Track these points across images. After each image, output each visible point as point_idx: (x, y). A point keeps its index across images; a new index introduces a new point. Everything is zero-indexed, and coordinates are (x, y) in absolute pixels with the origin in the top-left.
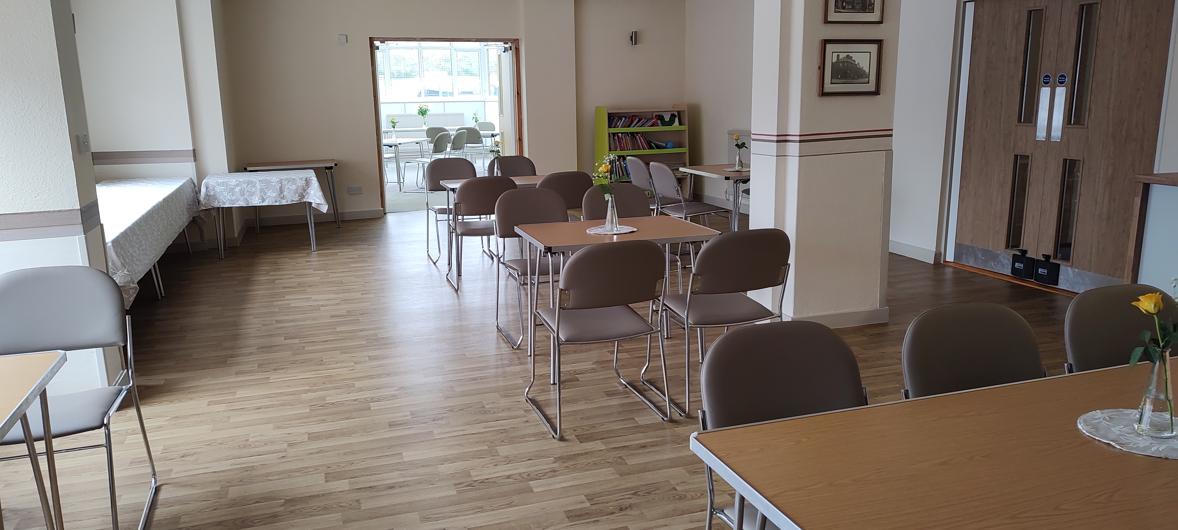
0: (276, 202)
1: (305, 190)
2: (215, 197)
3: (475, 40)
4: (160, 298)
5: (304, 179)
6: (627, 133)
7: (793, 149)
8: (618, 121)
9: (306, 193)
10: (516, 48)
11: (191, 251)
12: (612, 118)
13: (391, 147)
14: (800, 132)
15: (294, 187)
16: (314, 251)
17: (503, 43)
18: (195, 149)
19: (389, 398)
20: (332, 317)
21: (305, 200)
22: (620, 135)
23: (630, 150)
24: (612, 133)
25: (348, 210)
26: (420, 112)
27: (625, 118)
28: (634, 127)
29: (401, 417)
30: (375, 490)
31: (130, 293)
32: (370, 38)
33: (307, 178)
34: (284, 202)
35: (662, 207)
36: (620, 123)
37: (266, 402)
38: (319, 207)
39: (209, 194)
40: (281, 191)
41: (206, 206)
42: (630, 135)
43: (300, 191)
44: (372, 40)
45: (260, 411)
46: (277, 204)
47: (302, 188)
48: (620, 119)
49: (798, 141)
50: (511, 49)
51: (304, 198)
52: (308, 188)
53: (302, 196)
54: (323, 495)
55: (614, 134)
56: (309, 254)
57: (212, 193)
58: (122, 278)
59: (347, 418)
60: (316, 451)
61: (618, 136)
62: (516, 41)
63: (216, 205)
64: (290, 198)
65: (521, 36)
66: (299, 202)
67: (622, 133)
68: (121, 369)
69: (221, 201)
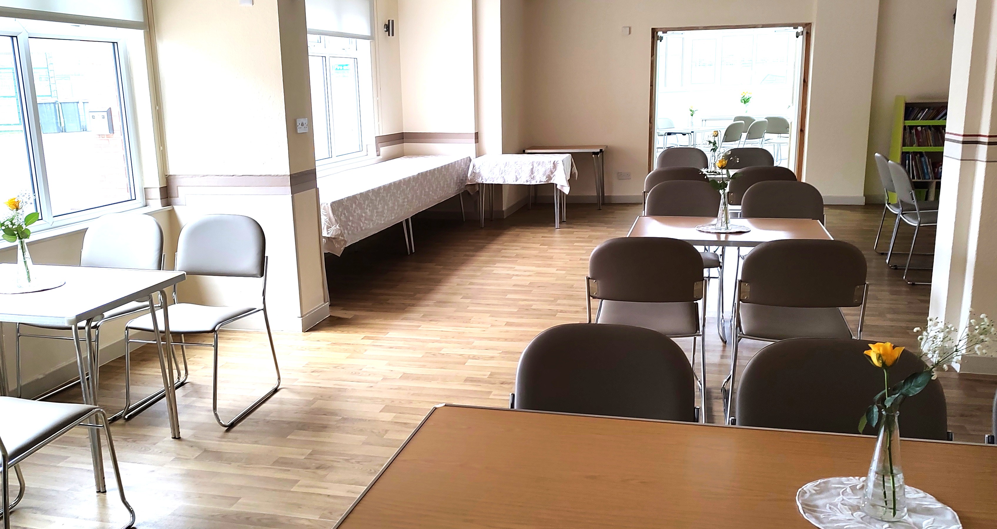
0: (527, 181)
1: (552, 173)
2: (479, 175)
3: (761, 26)
4: (409, 254)
5: (552, 163)
6: (929, 126)
7: (982, 151)
8: (919, 113)
9: (553, 175)
10: (807, 33)
11: (464, 219)
12: (911, 109)
13: (684, 135)
14: (989, 133)
15: (543, 169)
16: (557, 229)
17: (793, 28)
18: (478, 133)
19: (486, 359)
20: (514, 285)
21: (552, 182)
22: (919, 128)
23: (931, 146)
24: (908, 126)
25: (615, 194)
26: (743, 100)
27: (929, 109)
28: (939, 119)
29: (480, 375)
30: (407, 426)
31: (341, 244)
32: (652, 29)
33: (554, 162)
34: (533, 183)
35: (903, 212)
36: (921, 115)
37: (401, 344)
38: (562, 188)
39: (475, 171)
40: (532, 172)
41: (471, 181)
42: (933, 129)
43: (548, 173)
44: (654, 31)
45: (391, 349)
46: (528, 183)
47: (549, 170)
48: (921, 110)
49: (987, 144)
50: (802, 34)
51: (551, 179)
52: (555, 171)
53: (549, 178)
54: (369, 420)
55: (911, 127)
56: (552, 232)
57: (478, 171)
58: (334, 232)
59: (442, 368)
60: (397, 387)
61: (917, 130)
62: (808, 26)
63: (480, 181)
64: (539, 179)
65: (813, 19)
66: (547, 183)
67: (922, 126)
68: (323, 300)
69: (484, 178)
